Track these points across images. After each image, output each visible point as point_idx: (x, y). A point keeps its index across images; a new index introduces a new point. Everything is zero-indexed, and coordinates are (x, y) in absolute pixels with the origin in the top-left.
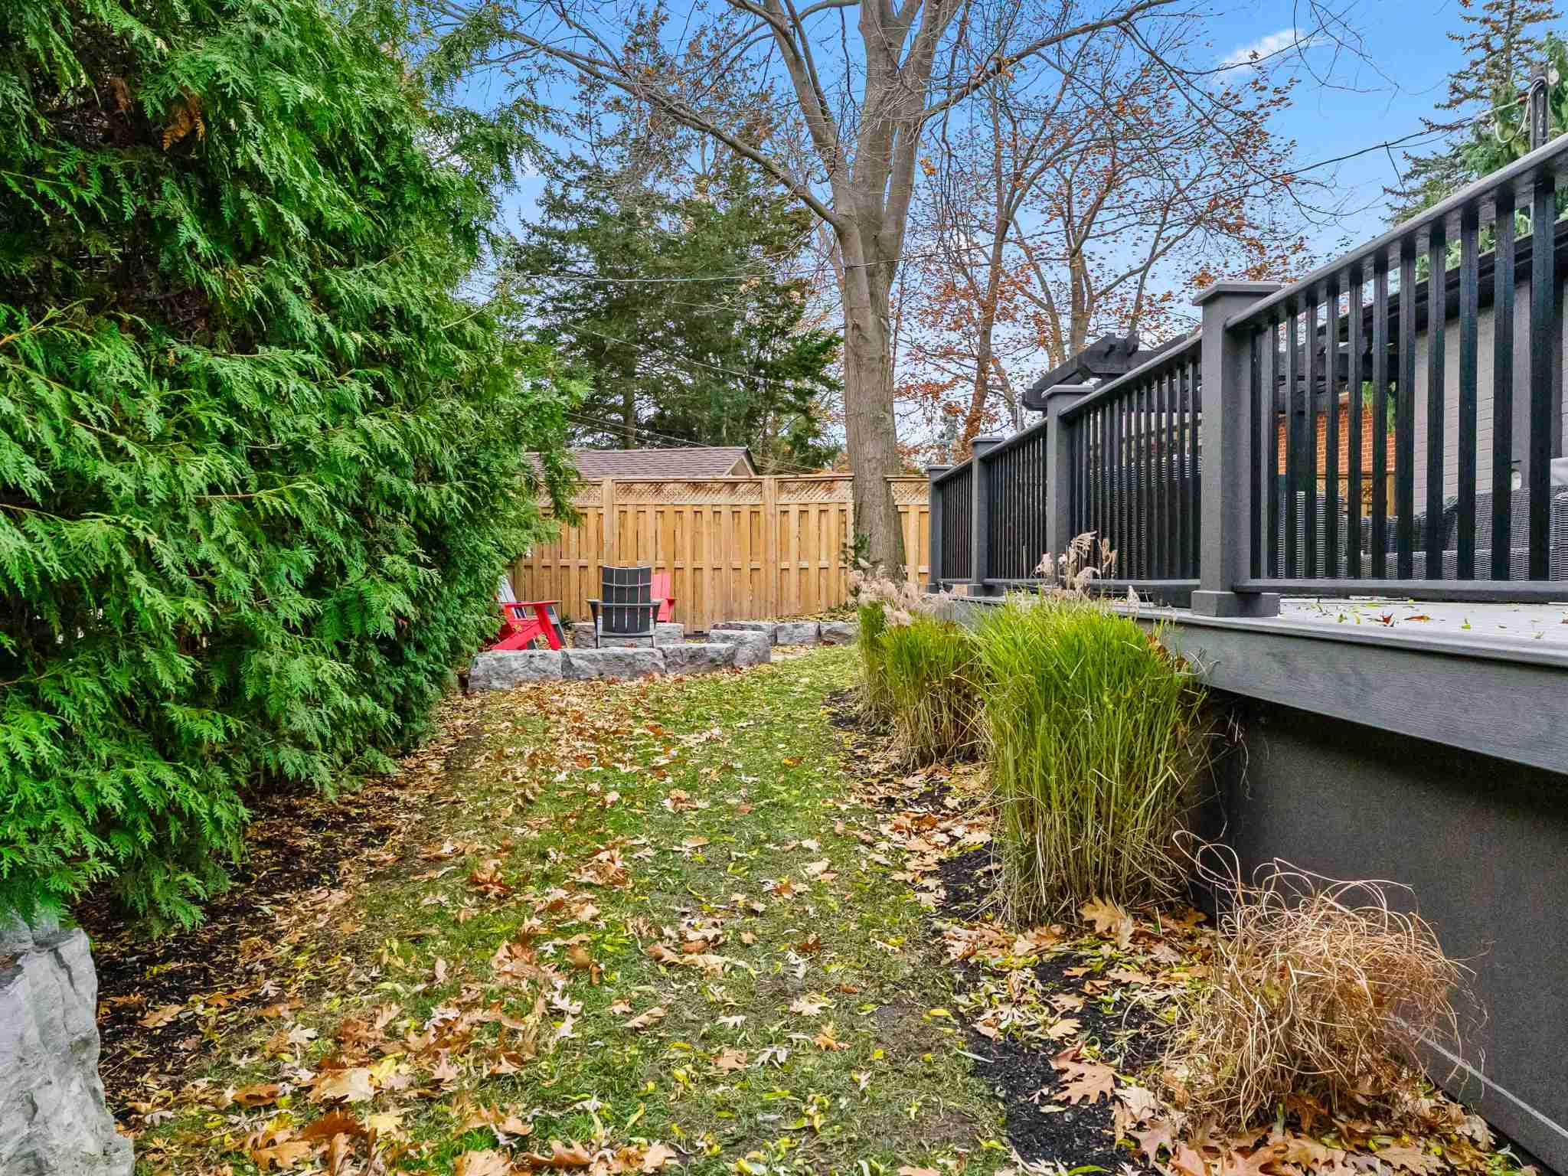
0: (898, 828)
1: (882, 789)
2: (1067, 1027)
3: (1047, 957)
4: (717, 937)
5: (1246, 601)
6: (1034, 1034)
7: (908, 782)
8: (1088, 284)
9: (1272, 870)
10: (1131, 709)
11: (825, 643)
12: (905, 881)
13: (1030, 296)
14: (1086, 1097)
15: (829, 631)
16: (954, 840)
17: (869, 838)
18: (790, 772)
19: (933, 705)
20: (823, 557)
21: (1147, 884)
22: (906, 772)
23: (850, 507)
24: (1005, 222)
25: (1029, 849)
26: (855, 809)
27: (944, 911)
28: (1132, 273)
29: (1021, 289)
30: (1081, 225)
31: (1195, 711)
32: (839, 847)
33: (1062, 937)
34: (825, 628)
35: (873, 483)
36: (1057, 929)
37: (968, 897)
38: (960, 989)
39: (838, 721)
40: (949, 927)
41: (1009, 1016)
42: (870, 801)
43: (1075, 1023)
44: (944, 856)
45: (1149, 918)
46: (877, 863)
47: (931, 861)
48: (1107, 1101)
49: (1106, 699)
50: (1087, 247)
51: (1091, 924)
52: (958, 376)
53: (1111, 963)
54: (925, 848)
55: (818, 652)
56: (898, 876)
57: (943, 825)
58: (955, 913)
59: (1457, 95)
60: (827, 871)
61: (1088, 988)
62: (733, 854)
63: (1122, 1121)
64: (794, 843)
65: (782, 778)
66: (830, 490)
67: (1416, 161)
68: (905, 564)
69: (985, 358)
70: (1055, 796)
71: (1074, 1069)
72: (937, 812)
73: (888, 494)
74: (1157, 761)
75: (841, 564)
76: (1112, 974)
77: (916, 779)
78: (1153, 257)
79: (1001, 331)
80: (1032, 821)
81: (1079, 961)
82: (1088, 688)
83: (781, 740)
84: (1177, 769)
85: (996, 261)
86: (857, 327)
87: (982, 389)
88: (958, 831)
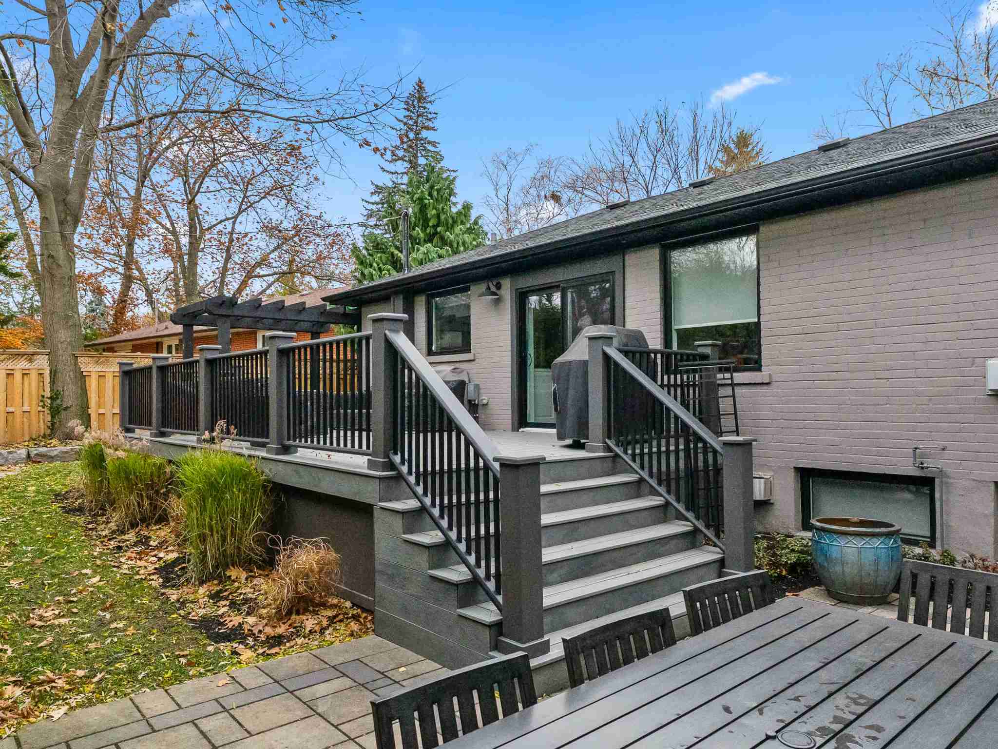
0: (130, 558)
1: (112, 543)
2: (225, 609)
3: (213, 592)
4: (60, 613)
5: (286, 450)
6: (213, 614)
7: (126, 537)
8: (200, 222)
9: (291, 540)
10: (244, 493)
11: (34, 462)
12: (142, 579)
13: (160, 224)
14: (234, 625)
15: (37, 455)
16: (160, 559)
17: (116, 564)
18: (54, 540)
19: (138, 497)
20: (26, 404)
21: (251, 559)
22: (123, 533)
23: (47, 372)
24: (144, 175)
25: (204, 554)
26: (101, 554)
27: (164, 586)
28: (227, 219)
29: (154, 218)
30: (195, 183)
31: (268, 491)
32: (102, 570)
33: (218, 585)
34: (34, 452)
35: (64, 356)
36: (216, 582)
37: (173, 579)
38: (179, 609)
39: (68, 511)
40: (168, 591)
41: (201, 612)
42: (108, 549)
43: (228, 608)
44: (157, 566)
45: (251, 571)
46: (125, 574)
47: (151, 568)
48: (240, 625)
49: (235, 490)
50: (198, 200)
51: (230, 577)
52: (107, 268)
53: (238, 588)
54: (146, 564)
55: (30, 468)
56: (137, 577)
57: (153, 553)
58: (168, 587)
59: (394, 157)
60: (100, 581)
61: (231, 597)
62: (45, 582)
63: (246, 627)
64: (77, 572)
65: (50, 545)
66: (31, 361)
67: (377, 186)
68: (88, 408)
69: (129, 262)
70: (215, 530)
71: (229, 619)
72: (148, 549)
73: (76, 364)
74: (254, 511)
75: (40, 409)
76: (239, 591)
77: (130, 535)
78: (240, 212)
79: (141, 245)
80: (204, 540)
81: (226, 591)
82: (228, 487)
83: (37, 526)
84: (262, 513)
85: (137, 198)
86: (50, 256)
87: (128, 280)
88: (161, 555)
